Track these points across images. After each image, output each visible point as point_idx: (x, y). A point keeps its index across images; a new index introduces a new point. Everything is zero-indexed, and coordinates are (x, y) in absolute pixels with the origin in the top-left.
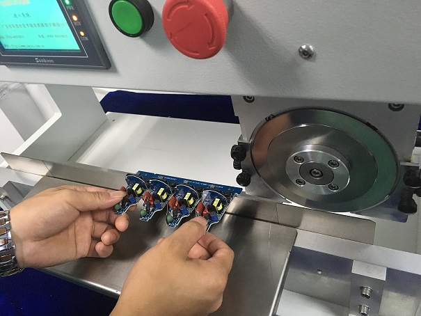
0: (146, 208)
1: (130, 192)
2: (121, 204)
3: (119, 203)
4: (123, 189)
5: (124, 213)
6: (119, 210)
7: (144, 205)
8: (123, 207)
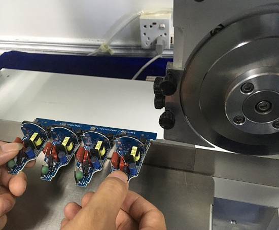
0: (49, 164)
1: (28, 144)
2: (16, 160)
3: (13, 159)
4: (19, 141)
5: (20, 172)
6: (14, 168)
7: (45, 160)
8: (19, 163)
